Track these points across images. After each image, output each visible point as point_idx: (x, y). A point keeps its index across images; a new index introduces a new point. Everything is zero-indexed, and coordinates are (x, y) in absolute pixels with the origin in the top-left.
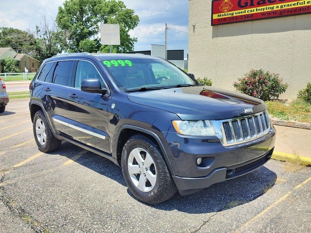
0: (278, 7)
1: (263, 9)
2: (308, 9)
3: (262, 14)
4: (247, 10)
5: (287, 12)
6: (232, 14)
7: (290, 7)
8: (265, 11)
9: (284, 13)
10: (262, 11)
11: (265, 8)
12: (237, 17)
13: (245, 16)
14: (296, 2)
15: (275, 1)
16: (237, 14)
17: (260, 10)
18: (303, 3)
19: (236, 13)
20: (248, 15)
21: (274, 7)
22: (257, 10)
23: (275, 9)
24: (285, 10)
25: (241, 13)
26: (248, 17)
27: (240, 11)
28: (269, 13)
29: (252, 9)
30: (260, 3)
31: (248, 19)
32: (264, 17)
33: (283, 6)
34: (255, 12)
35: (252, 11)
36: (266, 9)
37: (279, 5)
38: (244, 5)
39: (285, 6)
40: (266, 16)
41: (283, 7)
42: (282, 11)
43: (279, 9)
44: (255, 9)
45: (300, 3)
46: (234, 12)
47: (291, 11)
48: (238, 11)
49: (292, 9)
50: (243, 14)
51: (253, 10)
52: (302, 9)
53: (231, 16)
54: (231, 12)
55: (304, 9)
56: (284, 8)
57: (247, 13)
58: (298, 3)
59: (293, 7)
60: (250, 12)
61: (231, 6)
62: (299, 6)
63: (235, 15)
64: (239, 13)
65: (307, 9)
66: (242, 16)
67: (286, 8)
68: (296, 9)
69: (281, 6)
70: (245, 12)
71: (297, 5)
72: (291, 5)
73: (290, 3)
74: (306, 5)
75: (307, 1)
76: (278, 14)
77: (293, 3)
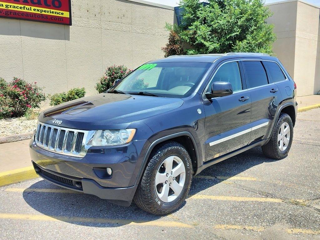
0: (3, 6)
5: (14, 14)
7: (16, 9)
9: (10, 14)
14: (23, 6)
18: (30, 9)
24: (11, 12)
33: (8, 6)
37: (5, 4)
39: (10, 7)
41: (8, 8)
42: (8, 12)
45: (27, 8)
47: (18, 15)
49: (19, 12)
52: (29, 15)
55: (31, 16)
56: (10, 9)
58: (24, 7)
62: (25, 10)
65: (34, 16)
67: (12, 9)
68: (23, 13)
71: (24, 9)
72: (18, 7)
73: (16, 5)
74: (33, 11)
75: (33, 8)
76: (4, 13)
77: (20, 6)
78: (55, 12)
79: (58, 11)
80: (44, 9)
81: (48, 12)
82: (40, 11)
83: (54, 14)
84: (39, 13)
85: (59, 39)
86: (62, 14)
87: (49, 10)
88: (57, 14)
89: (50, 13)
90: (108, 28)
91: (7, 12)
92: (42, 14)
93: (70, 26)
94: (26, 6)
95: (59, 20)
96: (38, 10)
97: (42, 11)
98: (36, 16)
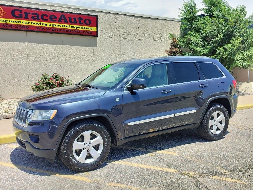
0: (50, 25)
1: (38, 23)
2: (72, 32)
3: (37, 28)
4: (22, 21)
5: (58, 30)
6: (6, 21)
7: (59, 27)
8: (39, 25)
9: (55, 30)
10: (37, 25)
11: (39, 23)
12: (11, 25)
13: (21, 26)
14: (64, 25)
15: (48, 20)
16: (11, 22)
17: (35, 24)
18: (69, 27)
19: (9, 21)
20: (24, 25)
21: (47, 24)
22: (32, 23)
23: (48, 26)
24: (56, 29)
25: (16, 22)
26: (24, 27)
27: (15, 20)
28: (44, 28)
29: (28, 21)
30: (35, 18)
31: (23, 29)
32: (38, 30)
33: (54, 25)
34: (30, 24)
35: (27, 23)
36: (41, 24)
37: (52, 24)
38: (19, 16)
39: (56, 26)
40: (41, 30)
41: (54, 26)
43: (51, 26)
44: (30, 22)
45: (66, 26)
46: (8, 20)
47: (61, 31)
48: (12, 20)
49: (61, 29)
50: (18, 23)
51: (29, 23)
52: (68, 31)
53: (4, 22)
54: (5, 19)
55: (70, 31)
56: (55, 27)
57: (22, 24)
58: (65, 26)
59: (62, 27)
60: (25, 23)
61: (3, 13)
62: (66, 28)
63: (8, 22)
64: (14, 22)
66: (17, 25)
67: (56, 27)
68: (64, 29)
69: (52, 25)
70: (20, 23)
71: (65, 27)
72: (60, 26)
73: (59, 24)
74: (70, 28)
75: (71, 26)
76: (51, 30)
77: (62, 25)
78: (86, 28)
79: (88, 27)
80: (78, 26)
81: (81, 28)
82: (75, 27)
83: (85, 30)
84: (75, 29)
85: (89, 47)
86: (91, 29)
87: (82, 26)
88: (88, 29)
89: (83, 28)
90: (126, 38)
91: (53, 29)
92: (77, 30)
93: (97, 37)
94: (66, 25)
95: (89, 33)
96: (74, 27)
97: (77, 27)
98: (73, 31)
